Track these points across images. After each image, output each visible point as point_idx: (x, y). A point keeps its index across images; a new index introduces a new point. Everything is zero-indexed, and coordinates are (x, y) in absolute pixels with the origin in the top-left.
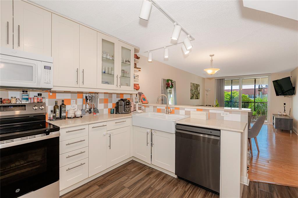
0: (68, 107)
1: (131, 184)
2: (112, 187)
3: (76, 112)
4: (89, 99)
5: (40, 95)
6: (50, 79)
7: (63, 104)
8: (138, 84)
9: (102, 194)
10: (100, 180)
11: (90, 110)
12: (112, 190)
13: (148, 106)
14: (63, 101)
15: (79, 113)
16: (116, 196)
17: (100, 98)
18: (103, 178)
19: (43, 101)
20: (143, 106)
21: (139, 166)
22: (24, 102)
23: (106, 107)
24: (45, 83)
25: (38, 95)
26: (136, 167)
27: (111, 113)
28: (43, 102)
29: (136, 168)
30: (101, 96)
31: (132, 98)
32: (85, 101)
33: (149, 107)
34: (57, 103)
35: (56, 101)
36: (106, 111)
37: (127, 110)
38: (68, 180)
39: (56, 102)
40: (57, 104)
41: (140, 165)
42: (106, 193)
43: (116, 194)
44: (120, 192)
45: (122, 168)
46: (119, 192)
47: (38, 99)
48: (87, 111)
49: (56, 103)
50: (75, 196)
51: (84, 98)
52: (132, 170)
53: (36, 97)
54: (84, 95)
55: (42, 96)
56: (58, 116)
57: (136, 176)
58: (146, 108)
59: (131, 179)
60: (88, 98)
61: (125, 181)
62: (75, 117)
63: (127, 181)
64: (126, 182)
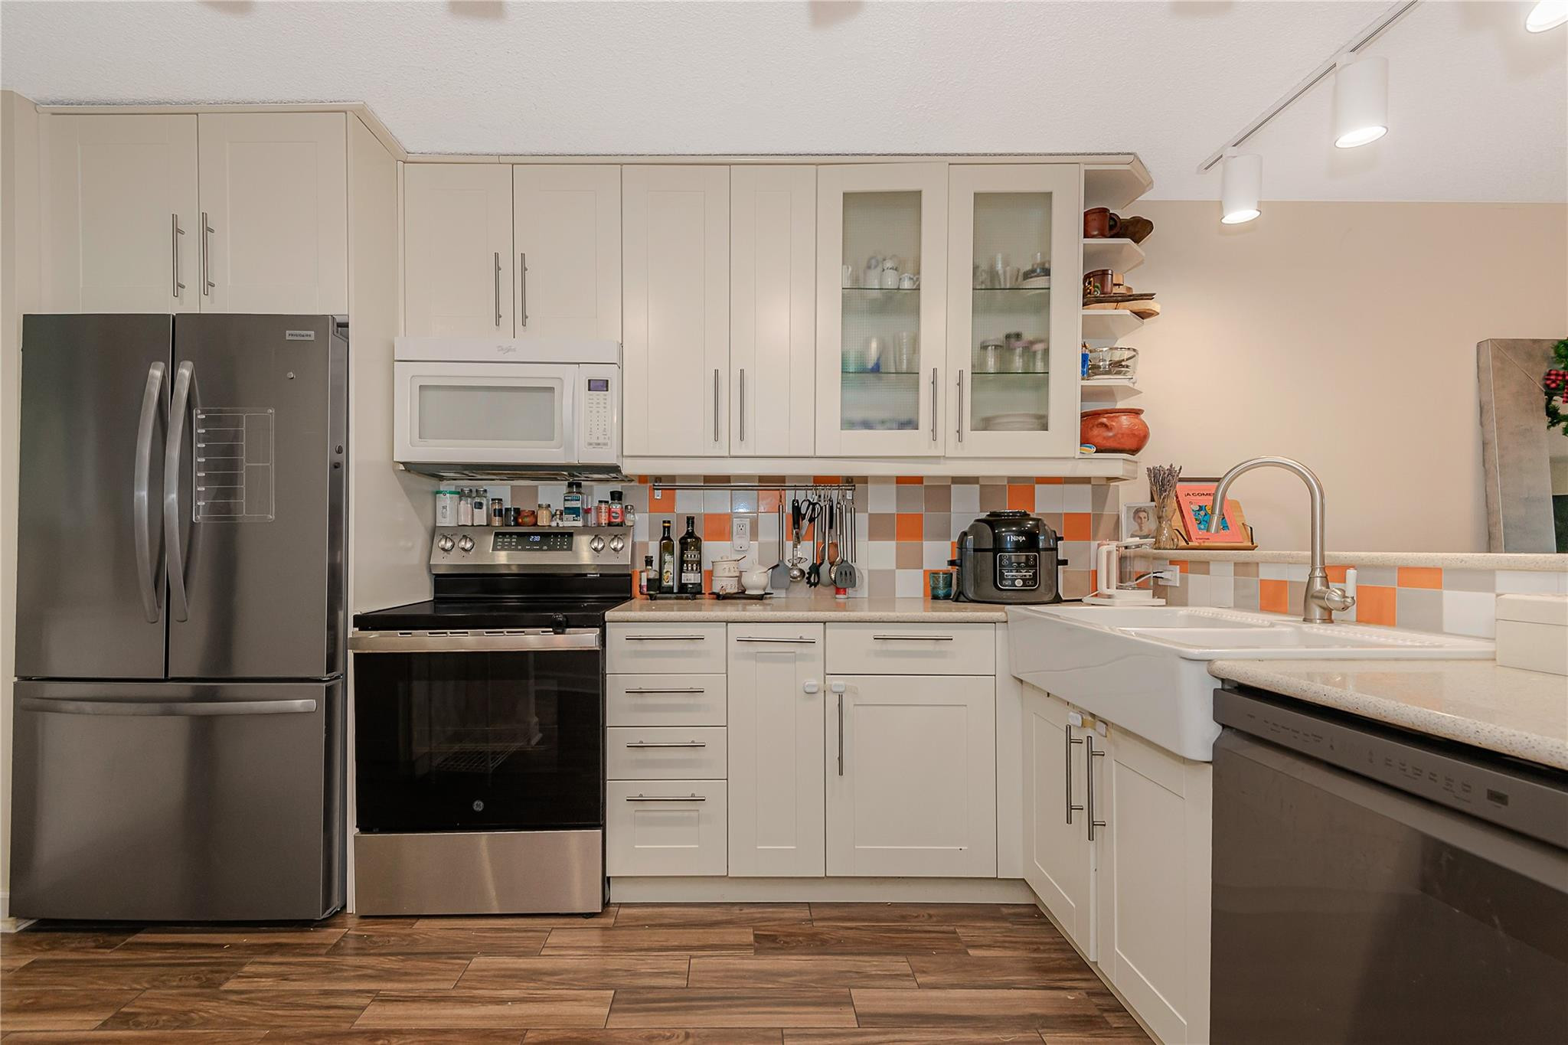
0: (712, 550)
1: (892, 1011)
2: (800, 972)
3: (743, 573)
4: (807, 517)
5: (617, 496)
6: (605, 430)
7: (690, 534)
8: (1137, 412)
9: (734, 974)
10: (786, 915)
11: (815, 569)
12: (783, 980)
13: (1203, 567)
14: (690, 520)
15: (757, 579)
16: (771, 1013)
17: (872, 508)
18: (805, 914)
19: (630, 518)
20: (1172, 563)
21: (1036, 950)
22: (568, 522)
23: (906, 561)
24: (591, 444)
25: (612, 499)
26: (1015, 949)
27: (935, 597)
28: (629, 524)
29: (1009, 953)
30: (883, 502)
31: (1108, 511)
32: (788, 520)
33: (1208, 573)
34: (669, 527)
35: (664, 522)
36: (911, 584)
37: (1013, 580)
38: (637, 847)
39: (667, 525)
40: (669, 533)
41: (1044, 951)
42: (750, 978)
43: (778, 1005)
44: (811, 1009)
45: (930, 916)
46: (805, 1009)
47: (609, 511)
48: (802, 572)
49: (664, 527)
50: (655, 926)
51: (789, 509)
52: (971, 952)
53: (603, 506)
54: (789, 496)
55: (627, 501)
56: (671, 583)
57: (963, 987)
58: (1191, 576)
59: (920, 986)
60: (803, 511)
61: (884, 977)
62: (741, 595)
63: (890, 983)
64: (877, 983)
